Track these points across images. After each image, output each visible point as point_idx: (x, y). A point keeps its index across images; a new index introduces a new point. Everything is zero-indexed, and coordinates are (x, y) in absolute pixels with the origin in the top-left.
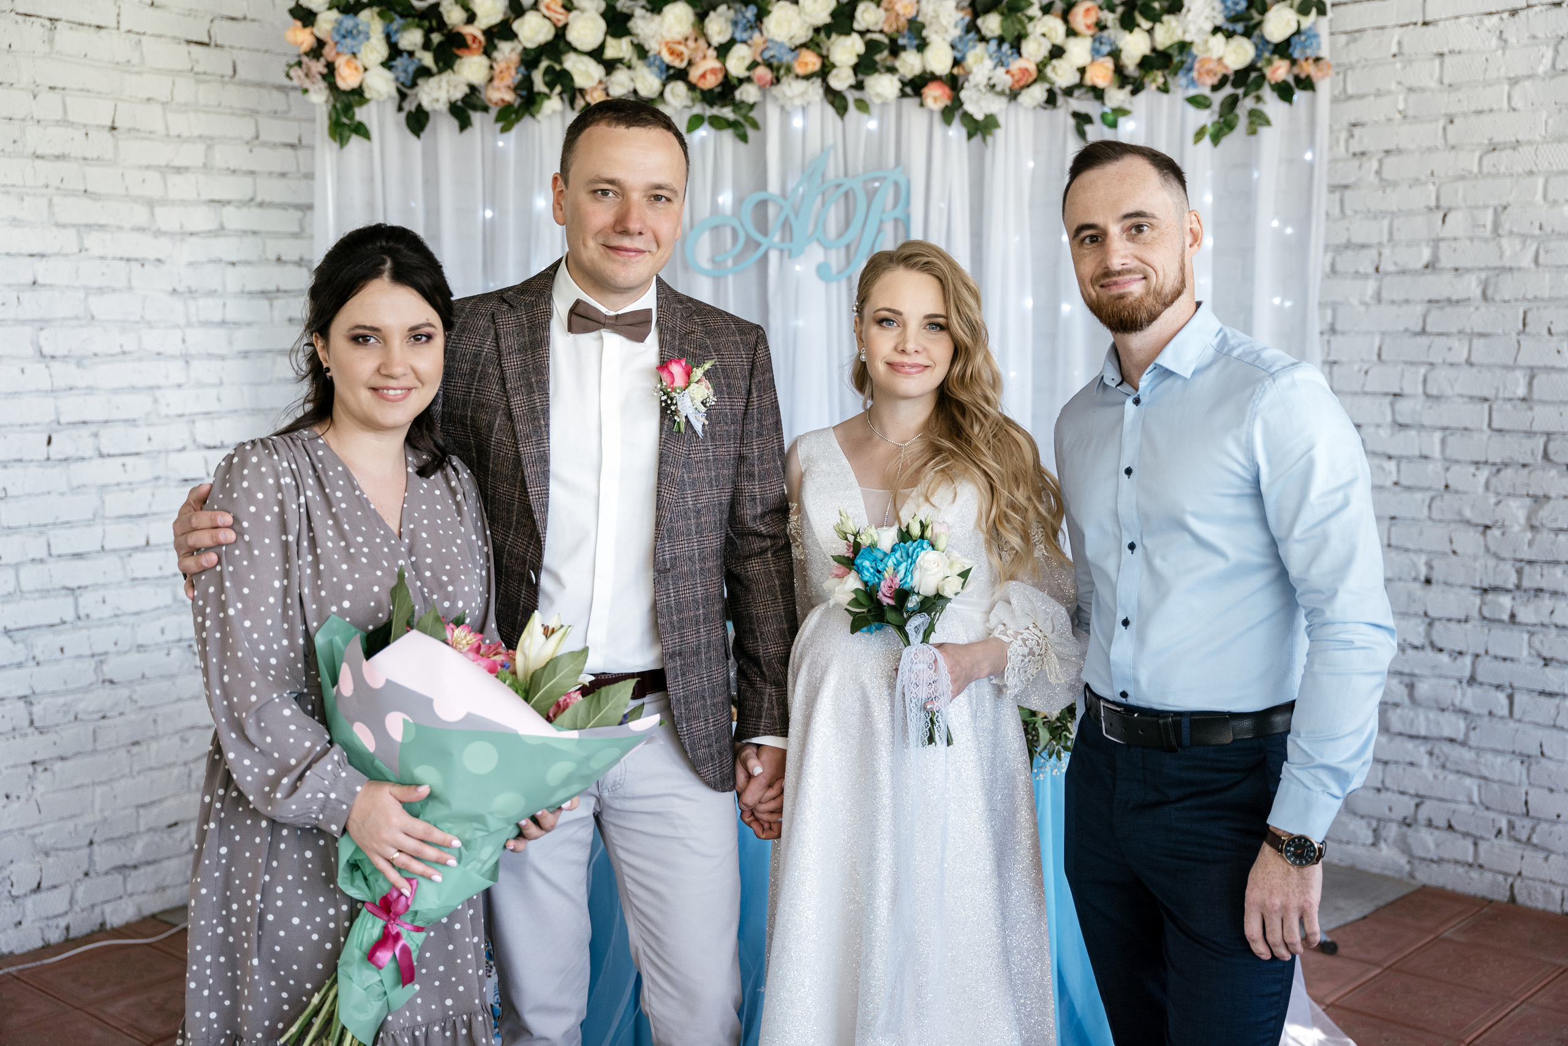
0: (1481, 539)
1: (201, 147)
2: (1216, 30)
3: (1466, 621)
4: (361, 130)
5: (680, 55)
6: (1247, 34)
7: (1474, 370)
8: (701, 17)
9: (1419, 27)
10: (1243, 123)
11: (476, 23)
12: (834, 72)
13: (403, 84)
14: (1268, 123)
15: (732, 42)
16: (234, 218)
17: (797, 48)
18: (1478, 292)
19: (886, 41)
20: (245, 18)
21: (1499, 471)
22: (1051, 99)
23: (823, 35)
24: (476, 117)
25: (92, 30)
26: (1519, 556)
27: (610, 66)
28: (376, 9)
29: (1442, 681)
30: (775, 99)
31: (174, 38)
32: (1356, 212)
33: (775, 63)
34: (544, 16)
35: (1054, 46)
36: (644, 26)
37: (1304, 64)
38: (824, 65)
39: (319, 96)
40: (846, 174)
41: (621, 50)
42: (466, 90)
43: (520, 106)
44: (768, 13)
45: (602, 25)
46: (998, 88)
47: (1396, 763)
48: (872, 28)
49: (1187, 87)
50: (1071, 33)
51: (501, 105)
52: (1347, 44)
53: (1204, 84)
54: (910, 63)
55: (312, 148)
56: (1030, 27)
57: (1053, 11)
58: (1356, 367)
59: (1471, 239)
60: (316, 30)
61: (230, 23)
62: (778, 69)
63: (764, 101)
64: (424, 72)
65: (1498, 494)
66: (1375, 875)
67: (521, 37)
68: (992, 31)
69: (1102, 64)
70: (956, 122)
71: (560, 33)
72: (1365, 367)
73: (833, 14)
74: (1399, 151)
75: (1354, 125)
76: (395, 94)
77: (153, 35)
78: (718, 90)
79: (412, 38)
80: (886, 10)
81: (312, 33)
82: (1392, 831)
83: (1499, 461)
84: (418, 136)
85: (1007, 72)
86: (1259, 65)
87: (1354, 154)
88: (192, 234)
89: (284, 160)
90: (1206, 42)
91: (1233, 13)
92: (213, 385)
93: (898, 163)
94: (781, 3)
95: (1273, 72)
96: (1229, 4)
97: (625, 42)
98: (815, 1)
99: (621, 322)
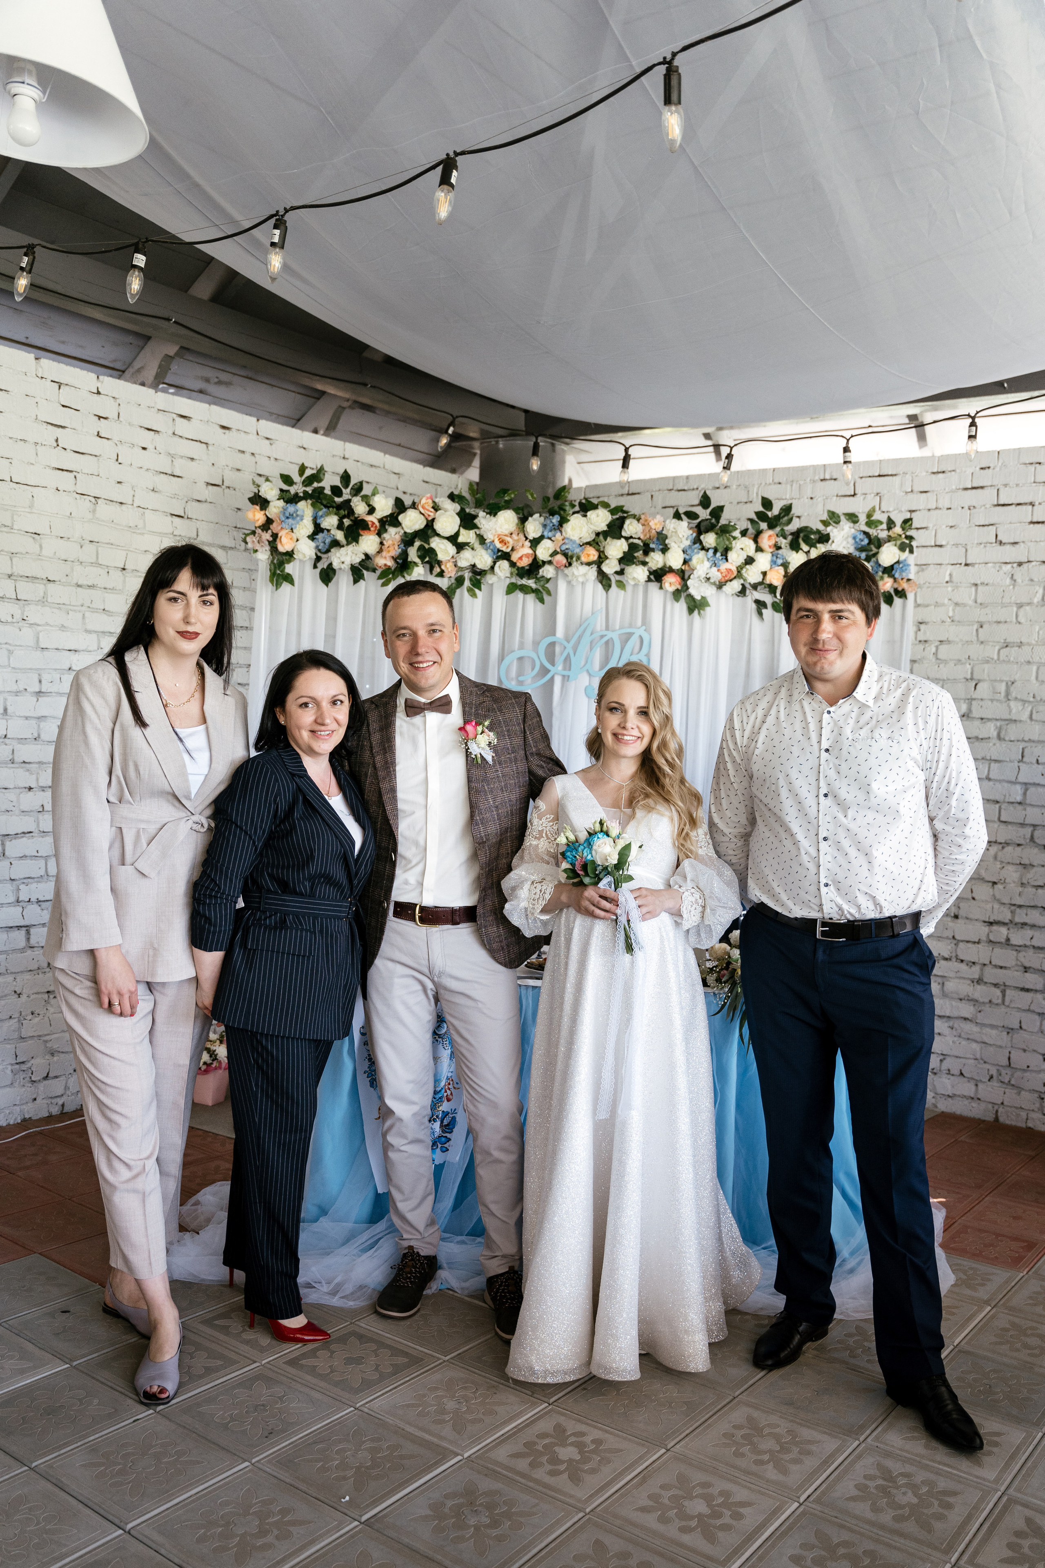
0: (991, 890)
3: (978, 943)
4: (289, 579)
5: (506, 543)
7: (991, 783)
8: (523, 520)
9: (963, 568)
11: (374, 514)
12: (607, 561)
13: (320, 550)
15: (542, 537)
17: (584, 544)
18: (995, 734)
19: (642, 544)
20: (206, 501)
21: (1003, 848)
22: (743, 592)
23: (601, 538)
24: (367, 575)
25: (118, 505)
26: (1013, 902)
27: (460, 547)
28: (309, 501)
29: (962, 981)
30: (566, 576)
31: (165, 512)
33: (570, 554)
34: (421, 513)
35: (748, 556)
36: (485, 523)
37: (901, 582)
38: (600, 557)
39: (264, 556)
40: (607, 628)
41: (469, 537)
42: (364, 557)
43: (397, 570)
44: (569, 520)
45: (458, 520)
48: (633, 536)
50: (759, 549)
51: (385, 568)
54: (656, 560)
56: (734, 542)
57: (748, 534)
59: (992, 700)
60: (267, 513)
61: (198, 503)
62: (572, 557)
63: (556, 578)
64: (336, 544)
65: (1002, 862)
67: (403, 525)
68: (710, 544)
69: (777, 571)
70: (682, 600)
71: (430, 524)
73: (609, 526)
74: (949, 642)
75: (923, 623)
76: (314, 557)
77: (153, 510)
78: (529, 568)
79: (331, 521)
80: (643, 525)
81: (265, 514)
83: (1003, 841)
84: (327, 585)
87: (921, 640)
93: (644, 622)
94: (576, 515)
95: (884, 585)
96: (857, 540)
97: (472, 533)
98: (598, 516)
99: (434, 705)
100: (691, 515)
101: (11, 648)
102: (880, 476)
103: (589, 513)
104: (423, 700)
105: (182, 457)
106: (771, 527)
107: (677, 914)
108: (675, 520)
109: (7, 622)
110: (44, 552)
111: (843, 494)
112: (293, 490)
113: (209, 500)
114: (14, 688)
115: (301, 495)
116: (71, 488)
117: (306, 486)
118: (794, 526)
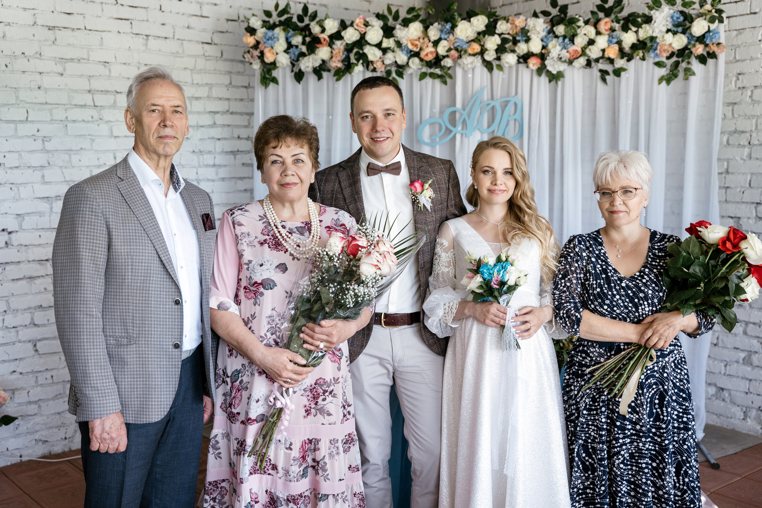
1: (207, 88)
2: (668, 31)
4: (275, 80)
5: (416, 46)
6: (684, 32)
8: (426, 28)
10: (681, 75)
11: (325, 33)
12: (487, 52)
13: (293, 60)
14: (694, 74)
15: (440, 39)
16: (220, 119)
17: (469, 42)
19: (511, 38)
20: (227, 32)
22: (589, 64)
23: (481, 36)
24: (325, 74)
25: (163, 40)
27: (385, 51)
28: (282, 27)
30: (460, 65)
31: (197, 41)
32: (739, 116)
33: (459, 49)
34: (356, 29)
35: (590, 39)
36: (400, 33)
37: (712, 46)
38: (482, 50)
39: (257, 66)
40: (492, 98)
41: (390, 44)
42: (321, 62)
43: (344, 69)
44: (457, 26)
45: (381, 32)
46: (563, 59)
47: (755, 380)
48: (504, 32)
49: (654, 58)
50: (598, 33)
51: (336, 69)
52: (737, 36)
53: (662, 56)
54: (522, 48)
55: (253, 87)
56: (579, 31)
57: (589, 23)
58: (738, 190)
60: (256, 37)
61: (221, 34)
62: (461, 51)
63: (454, 67)
64: (303, 55)
66: (744, 434)
67: (345, 38)
68: (560, 33)
69: (613, 47)
70: (544, 75)
71: (362, 36)
72: (743, 190)
73: (487, 26)
75: (739, 74)
76: (289, 64)
77: (189, 41)
78: (433, 61)
79: (297, 40)
80: (511, 24)
81: (254, 38)
82: (754, 413)
84: (299, 83)
85: (568, 52)
86: (689, 47)
87: (739, 88)
88: (202, 126)
89: (242, 93)
90: (663, 37)
91: (676, 23)
93: (516, 93)
94: (463, 21)
95: (696, 50)
96: (675, 18)
97: (392, 40)
98: (478, 20)
99: (388, 169)
100: (546, 13)
101: (93, 138)
103: (472, 19)
104: (380, 164)
105: (208, 4)
106: (607, 15)
108: (533, 19)
109: (88, 122)
110: (113, 74)
112: (271, 21)
113: (229, 31)
114: (97, 163)
115: (277, 23)
116: (129, 30)
117: (280, 17)
118: (625, 13)
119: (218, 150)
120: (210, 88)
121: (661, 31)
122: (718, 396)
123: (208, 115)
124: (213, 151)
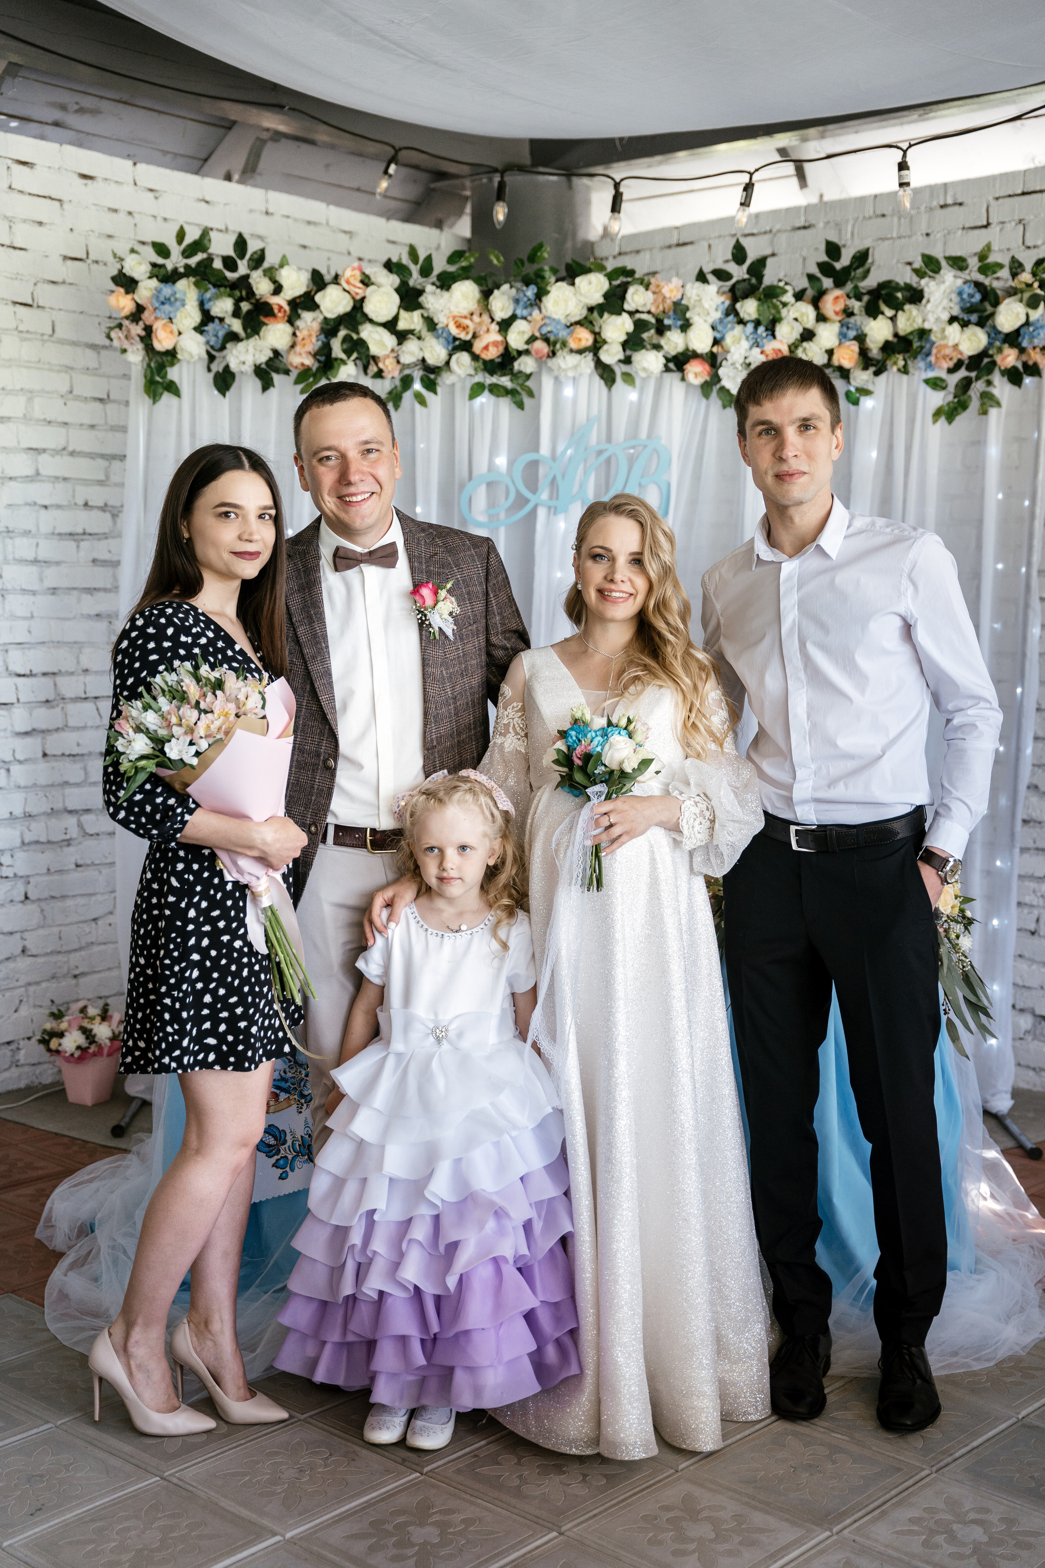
1: (22, 399)
2: (952, 320)
4: (172, 388)
5: (465, 328)
6: (981, 324)
8: (486, 294)
10: (975, 404)
11: (282, 294)
12: (605, 347)
13: (212, 347)
14: (998, 404)
15: (513, 318)
16: (50, 465)
17: (572, 325)
19: (653, 321)
20: (64, 282)
23: (596, 314)
24: (276, 378)
27: (402, 336)
28: (192, 279)
30: (550, 370)
31: (3, 299)
33: (552, 338)
34: (345, 290)
35: (805, 329)
36: (434, 301)
37: (1032, 353)
38: (596, 341)
39: (136, 357)
40: (608, 440)
41: (413, 322)
42: (271, 355)
43: (318, 369)
44: (548, 292)
45: (396, 299)
48: (640, 309)
49: (926, 370)
50: (821, 318)
51: (302, 368)
53: (940, 368)
54: (674, 342)
55: (127, 403)
56: (784, 312)
57: (805, 297)
60: (136, 297)
61: (51, 286)
62: (555, 344)
63: (539, 373)
64: (232, 337)
67: (322, 308)
68: (749, 314)
69: (849, 347)
71: (358, 305)
73: (606, 296)
76: (205, 356)
78: (499, 360)
79: (223, 306)
80: (654, 293)
81: (133, 299)
84: (224, 395)
85: (762, 352)
86: (991, 352)
89: (89, 413)
90: (943, 330)
91: (968, 305)
92: (25, 618)
94: (559, 284)
95: (1004, 359)
96: (965, 296)
97: (417, 314)
98: (590, 283)
99: (374, 557)
100: (721, 275)
102: (1024, 194)
103: (578, 280)
104: (359, 549)
105: (25, 221)
106: (838, 284)
107: (675, 829)
108: (698, 284)
111: (972, 225)
112: (169, 265)
113: (68, 281)
115: (182, 270)
117: (187, 257)
118: (871, 282)
119: (45, 529)
120: (30, 400)
121: (938, 320)
122: (1038, 1032)
123: (24, 456)
124: (34, 530)
